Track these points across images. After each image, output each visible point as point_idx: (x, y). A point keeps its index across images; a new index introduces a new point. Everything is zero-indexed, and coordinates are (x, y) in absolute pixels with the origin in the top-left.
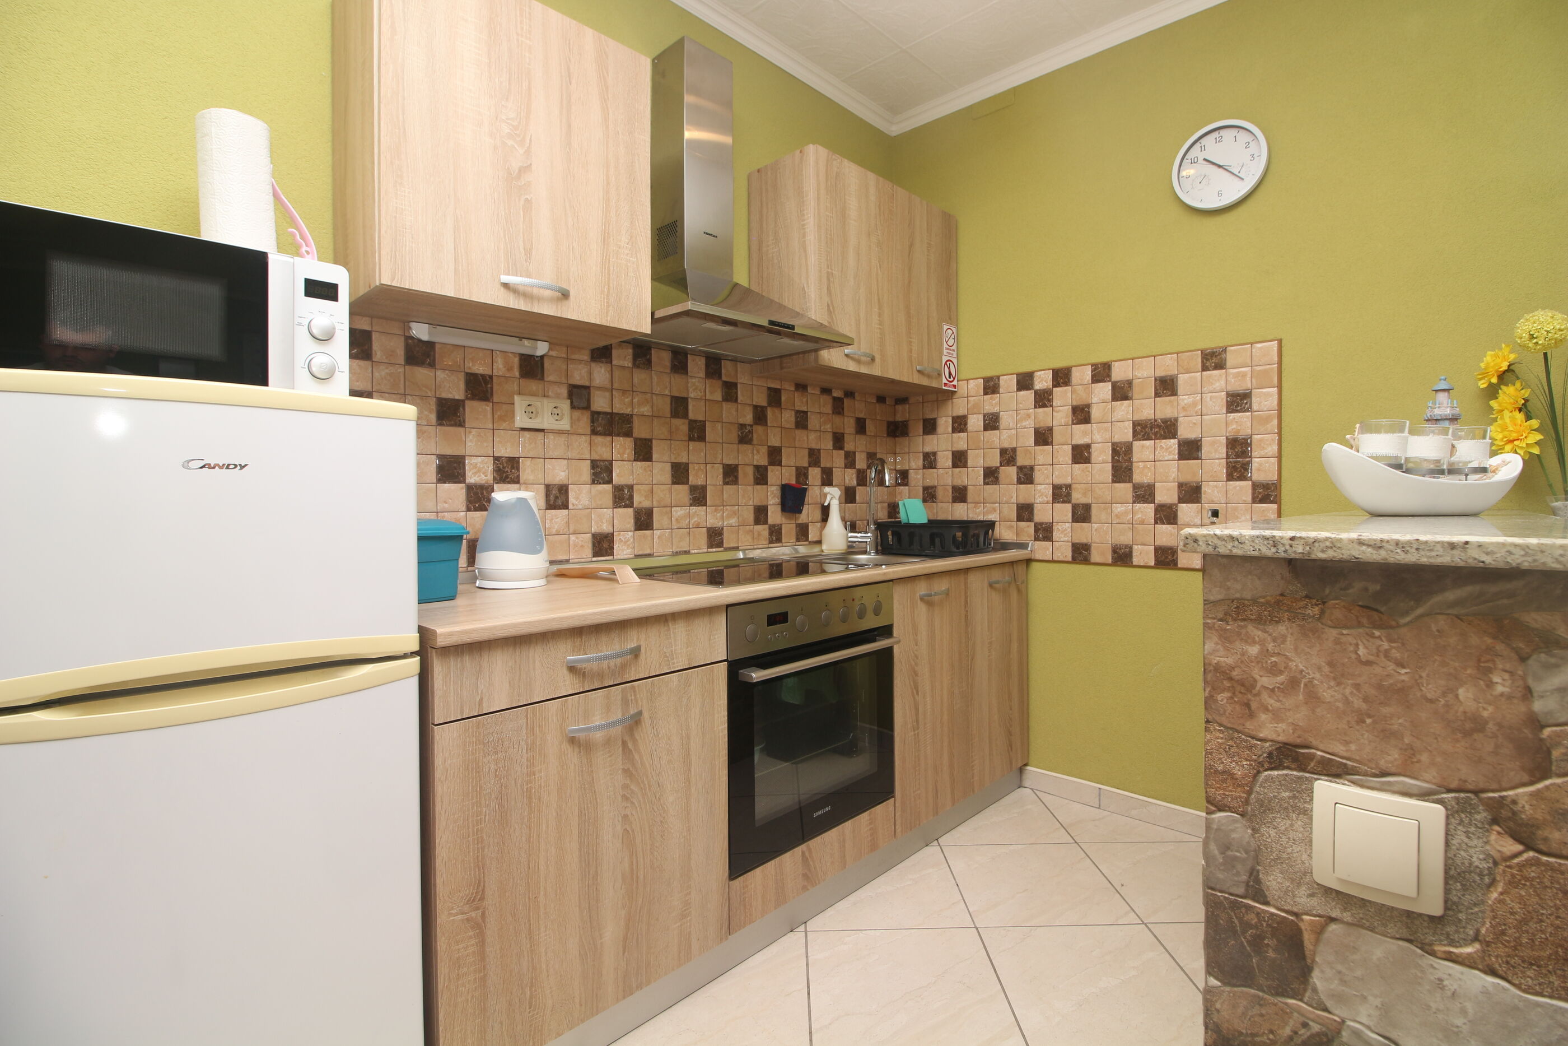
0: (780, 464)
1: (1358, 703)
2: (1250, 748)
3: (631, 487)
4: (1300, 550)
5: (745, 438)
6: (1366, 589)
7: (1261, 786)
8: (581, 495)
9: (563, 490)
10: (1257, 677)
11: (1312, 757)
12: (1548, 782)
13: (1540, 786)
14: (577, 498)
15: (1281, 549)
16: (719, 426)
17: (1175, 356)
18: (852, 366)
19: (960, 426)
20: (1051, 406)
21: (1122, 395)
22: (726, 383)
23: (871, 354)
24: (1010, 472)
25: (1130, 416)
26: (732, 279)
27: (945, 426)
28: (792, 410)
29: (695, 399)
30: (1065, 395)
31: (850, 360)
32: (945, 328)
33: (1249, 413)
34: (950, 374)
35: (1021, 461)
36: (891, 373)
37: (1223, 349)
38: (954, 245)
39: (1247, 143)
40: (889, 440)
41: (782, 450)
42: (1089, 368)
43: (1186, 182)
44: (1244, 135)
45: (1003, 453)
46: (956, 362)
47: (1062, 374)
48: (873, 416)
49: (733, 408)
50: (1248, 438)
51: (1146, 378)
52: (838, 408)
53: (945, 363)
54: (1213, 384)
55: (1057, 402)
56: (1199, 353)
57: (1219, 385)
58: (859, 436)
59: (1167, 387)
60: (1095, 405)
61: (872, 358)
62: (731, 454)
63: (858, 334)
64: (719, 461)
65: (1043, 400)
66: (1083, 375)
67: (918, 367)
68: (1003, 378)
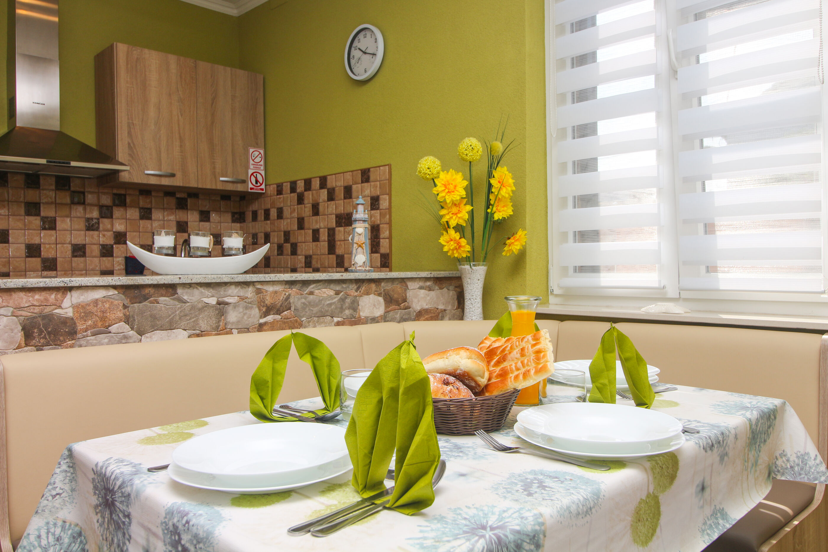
0: (123, 244)
5: (92, 227)
16: (69, 219)
17: (351, 173)
18: (153, 181)
19: (267, 216)
20: (304, 204)
21: (331, 197)
22: (74, 192)
23: (173, 172)
24: (288, 247)
25: (334, 211)
26: (58, 129)
27: (261, 215)
28: (136, 207)
29: (47, 203)
30: (309, 197)
31: (151, 177)
32: (251, 150)
33: (378, 211)
34: (257, 181)
35: (292, 240)
36: (193, 184)
37: (368, 170)
38: (262, 94)
39: (376, 39)
40: (233, 224)
41: (128, 234)
42: (318, 179)
43: (353, 62)
44: (374, 34)
45: (285, 235)
46: (263, 173)
47: (308, 183)
48: (218, 210)
49: (80, 208)
50: (378, 226)
51: (341, 186)
52: (182, 205)
53: (252, 174)
54: (365, 192)
55: (306, 201)
56: (360, 172)
57: (367, 192)
58: (203, 223)
59: (348, 192)
60: (320, 204)
61: (173, 175)
62: (79, 238)
63: (160, 160)
64: (68, 242)
65: (300, 200)
66: (316, 184)
67: (222, 179)
68: (284, 184)
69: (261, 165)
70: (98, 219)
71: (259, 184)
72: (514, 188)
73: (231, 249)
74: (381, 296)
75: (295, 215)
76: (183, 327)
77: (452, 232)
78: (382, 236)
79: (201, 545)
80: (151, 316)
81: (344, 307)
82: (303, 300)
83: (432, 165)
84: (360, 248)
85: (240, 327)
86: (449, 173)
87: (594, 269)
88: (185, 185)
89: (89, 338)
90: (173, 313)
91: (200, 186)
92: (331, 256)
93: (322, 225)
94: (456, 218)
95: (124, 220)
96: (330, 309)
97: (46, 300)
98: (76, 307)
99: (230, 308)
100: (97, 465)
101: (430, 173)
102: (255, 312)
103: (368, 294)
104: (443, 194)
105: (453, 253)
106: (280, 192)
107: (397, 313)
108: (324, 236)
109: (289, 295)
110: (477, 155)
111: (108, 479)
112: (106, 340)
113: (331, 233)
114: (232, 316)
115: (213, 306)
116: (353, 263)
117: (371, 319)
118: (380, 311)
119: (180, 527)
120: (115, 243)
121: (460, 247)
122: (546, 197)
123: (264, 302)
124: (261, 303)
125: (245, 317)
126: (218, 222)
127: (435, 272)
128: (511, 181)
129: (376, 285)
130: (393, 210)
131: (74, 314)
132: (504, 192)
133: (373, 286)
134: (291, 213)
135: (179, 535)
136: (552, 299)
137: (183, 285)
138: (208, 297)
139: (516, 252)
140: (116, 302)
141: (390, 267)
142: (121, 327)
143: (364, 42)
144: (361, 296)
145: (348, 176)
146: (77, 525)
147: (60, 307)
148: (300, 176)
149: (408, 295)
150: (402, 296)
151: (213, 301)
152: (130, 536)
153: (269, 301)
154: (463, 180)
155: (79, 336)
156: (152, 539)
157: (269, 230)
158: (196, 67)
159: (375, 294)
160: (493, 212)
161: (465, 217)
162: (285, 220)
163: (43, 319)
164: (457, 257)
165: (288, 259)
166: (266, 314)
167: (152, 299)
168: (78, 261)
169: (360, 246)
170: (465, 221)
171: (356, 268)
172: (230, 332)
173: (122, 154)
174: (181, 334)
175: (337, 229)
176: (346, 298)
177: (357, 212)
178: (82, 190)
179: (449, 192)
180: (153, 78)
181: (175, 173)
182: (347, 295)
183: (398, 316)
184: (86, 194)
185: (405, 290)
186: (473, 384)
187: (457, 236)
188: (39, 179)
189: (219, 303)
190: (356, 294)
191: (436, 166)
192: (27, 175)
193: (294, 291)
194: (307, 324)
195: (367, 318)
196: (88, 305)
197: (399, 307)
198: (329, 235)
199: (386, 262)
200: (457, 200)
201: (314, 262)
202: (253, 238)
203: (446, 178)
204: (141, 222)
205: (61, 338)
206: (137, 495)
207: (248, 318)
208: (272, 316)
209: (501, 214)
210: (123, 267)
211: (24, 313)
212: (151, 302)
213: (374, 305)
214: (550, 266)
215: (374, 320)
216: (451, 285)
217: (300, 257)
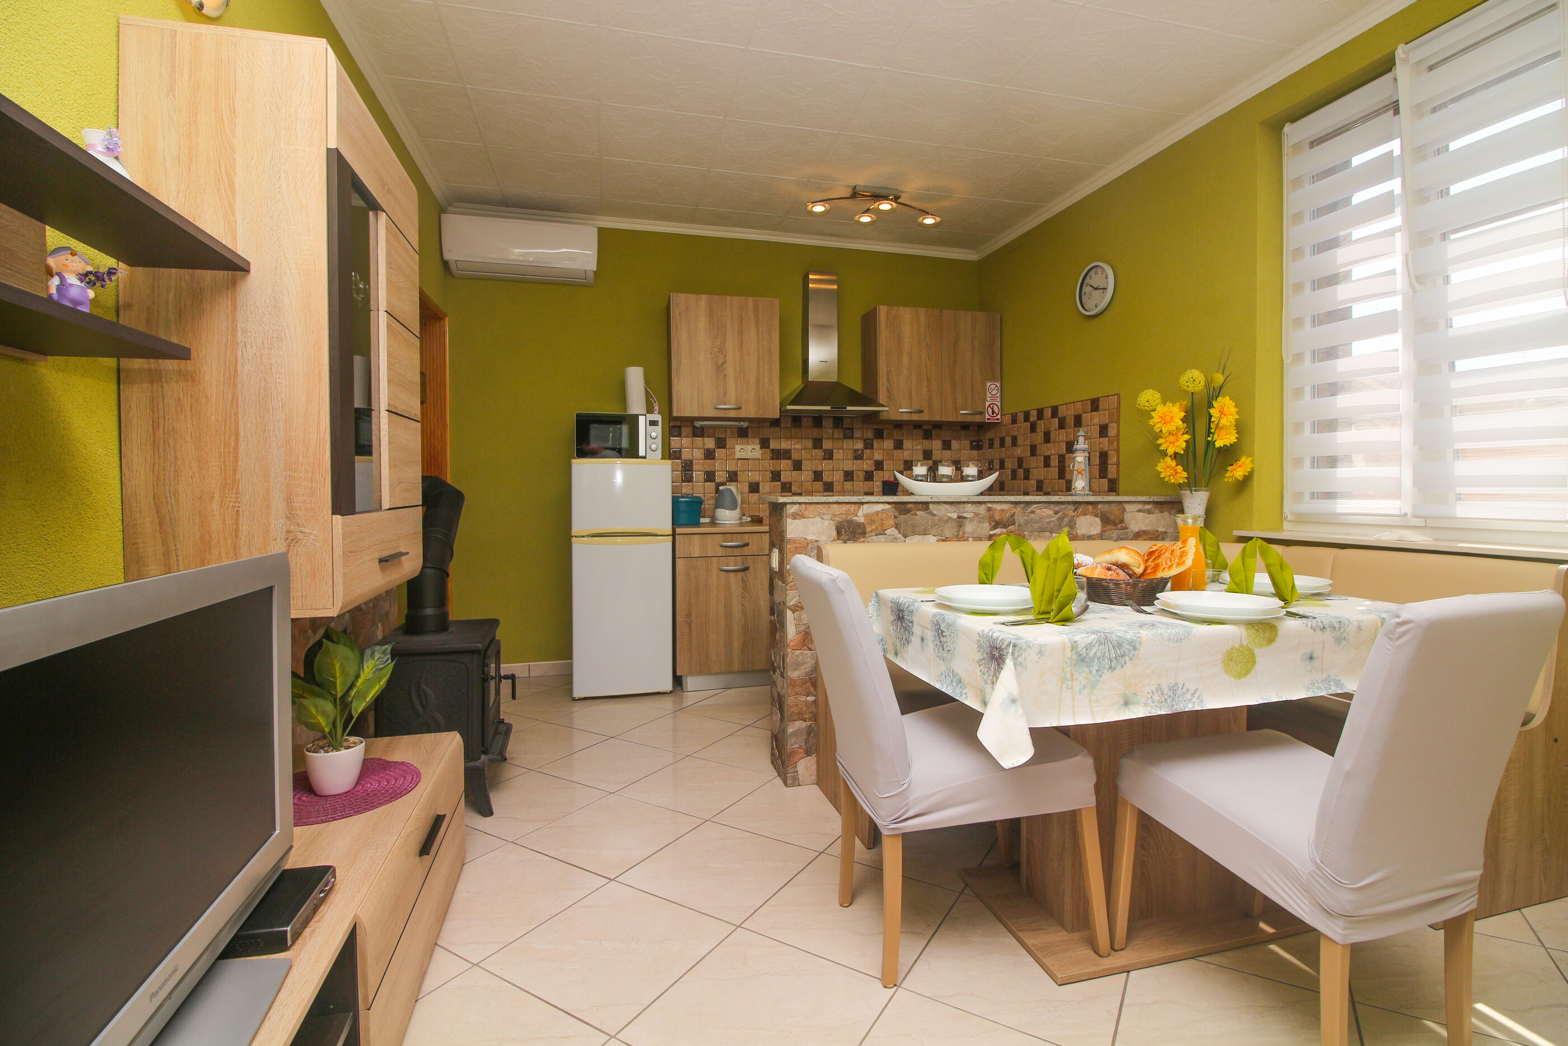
0: (882, 469)
3: (790, 483)
5: (858, 456)
8: (765, 487)
9: (757, 484)
14: (763, 488)
16: (841, 451)
17: (1081, 403)
18: (906, 417)
19: (1002, 444)
20: (1036, 432)
21: (1062, 426)
22: (846, 429)
23: (921, 409)
24: (1021, 472)
25: (1065, 439)
26: (836, 380)
27: (997, 443)
28: (891, 439)
29: (827, 439)
30: (1041, 426)
31: (904, 414)
32: (989, 384)
33: (1107, 438)
34: (993, 412)
35: (1025, 466)
36: (937, 418)
37: (1098, 399)
38: (999, 331)
39: (1106, 275)
40: (971, 451)
41: (884, 462)
42: (1050, 409)
43: (1084, 298)
44: (1105, 271)
45: (1018, 461)
46: (999, 404)
47: (1040, 413)
48: (958, 438)
49: (850, 442)
50: (1106, 453)
51: (1071, 416)
52: (927, 435)
53: (989, 406)
54: (1094, 420)
55: (1038, 430)
56: (1090, 401)
57: (1096, 421)
58: (945, 451)
59: (1078, 422)
60: (1052, 432)
61: (921, 411)
62: (849, 465)
63: (911, 400)
64: (841, 469)
65: (1033, 428)
66: (1048, 413)
67: (961, 412)
68: (1019, 414)
69: (998, 397)
70: (863, 450)
71: (995, 415)
72: (1237, 417)
73: (968, 476)
74: (1098, 517)
75: (1028, 442)
76: (933, 534)
77: (1168, 459)
78: (1109, 462)
79: (951, 628)
80: (912, 524)
81: (1062, 525)
82: (1026, 518)
83: (1151, 398)
84: (1079, 474)
85: (975, 536)
86: (1167, 405)
87: (1330, 495)
88: (931, 420)
89: (873, 537)
90: (926, 523)
91: (943, 420)
92: (1061, 481)
93: (1053, 452)
94: (1173, 447)
95: (882, 451)
96: (1049, 526)
97: (849, 510)
98: (866, 516)
99: (967, 522)
100: (893, 599)
101: (1149, 405)
102: (986, 525)
103: (1085, 514)
104: (1159, 425)
105: (1170, 479)
106: (1014, 421)
107: (1113, 533)
108: (1054, 462)
109: (1014, 513)
110: (1199, 387)
111: (900, 605)
112: (883, 540)
113: (1062, 459)
114: (969, 528)
115: (954, 519)
116: (1073, 487)
117: (1087, 537)
118: (1097, 530)
119: (940, 621)
120: (875, 470)
121: (1176, 473)
122: (1282, 422)
123: (994, 518)
124: (991, 519)
125: (979, 529)
126: (958, 450)
127: (1155, 497)
128: (1233, 410)
129: (1093, 507)
130: (1121, 437)
131: (864, 520)
132: (1224, 421)
133: (1090, 507)
134: (1024, 441)
135: (939, 625)
136: (1286, 525)
137: (934, 503)
138: (950, 512)
139: (1240, 479)
140: (890, 514)
141: (1117, 491)
142: (892, 531)
143: (1095, 280)
144: (1078, 516)
145: (1078, 405)
146: (880, 635)
147: (857, 516)
148: (1032, 406)
149: (1125, 517)
150: (1120, 518)
151: (954, 516)
152: (913, 633)
153: (997, 517)
154: (1180, 412)
155: (868, 535)
156: (925, 631)
157: (1003, 456)
158: (941, 316)
159: (1091, 515)
160: (1214, 440)
161: (1181, 446)
162: (1019, 448)
163: (847, 523)
164: (1174, 483)
165: (1021, 483)
166: (994, 528)
167: (912, 512)
168: (848, 485)
169: (1080, 473)
170: (1183, 449)
171: (1076, 492)
172: (967, 540)
173: (882, 398)
174: (932, 539)
175: (1067, 455)
176: (1064, 517)
177: (1077, 442)
178: (851, 427)
179: (1165, 423)
180: (907, 330)
181: (923, 409)
182: (1066, 515)
183: (1115, 535)
184: (854, 430)
185: (1123, 512)
186: (1131, 572)
187: (1173, 463)
188: (822, 420)
189: (959, 517)
190: (1073, 514)
191: (1155, 399)
192: (815, 418)
193: (1018, 510)
194: (1029, 537)
195: (1084, 535)
196: (873, 515)
197: (1115, 528)
198: (1059, 461)
199: (1113, 487)
200: (1174, 430)
201: (1045, 487)
202: (989, 465)
203: (1162, 410)
204: (895, 451)
205: (857, 536)
206: (917, 610)
207: (981, 530)
208: (999, 529)
209: (1222, 441)
210: (880, 489)
211: (837, 519)
212: (912, 515)
213: (1091, 525)
214: (1285, 493)
215: (1090, 538)
216: (1173, 509)
217: (1032, 482)
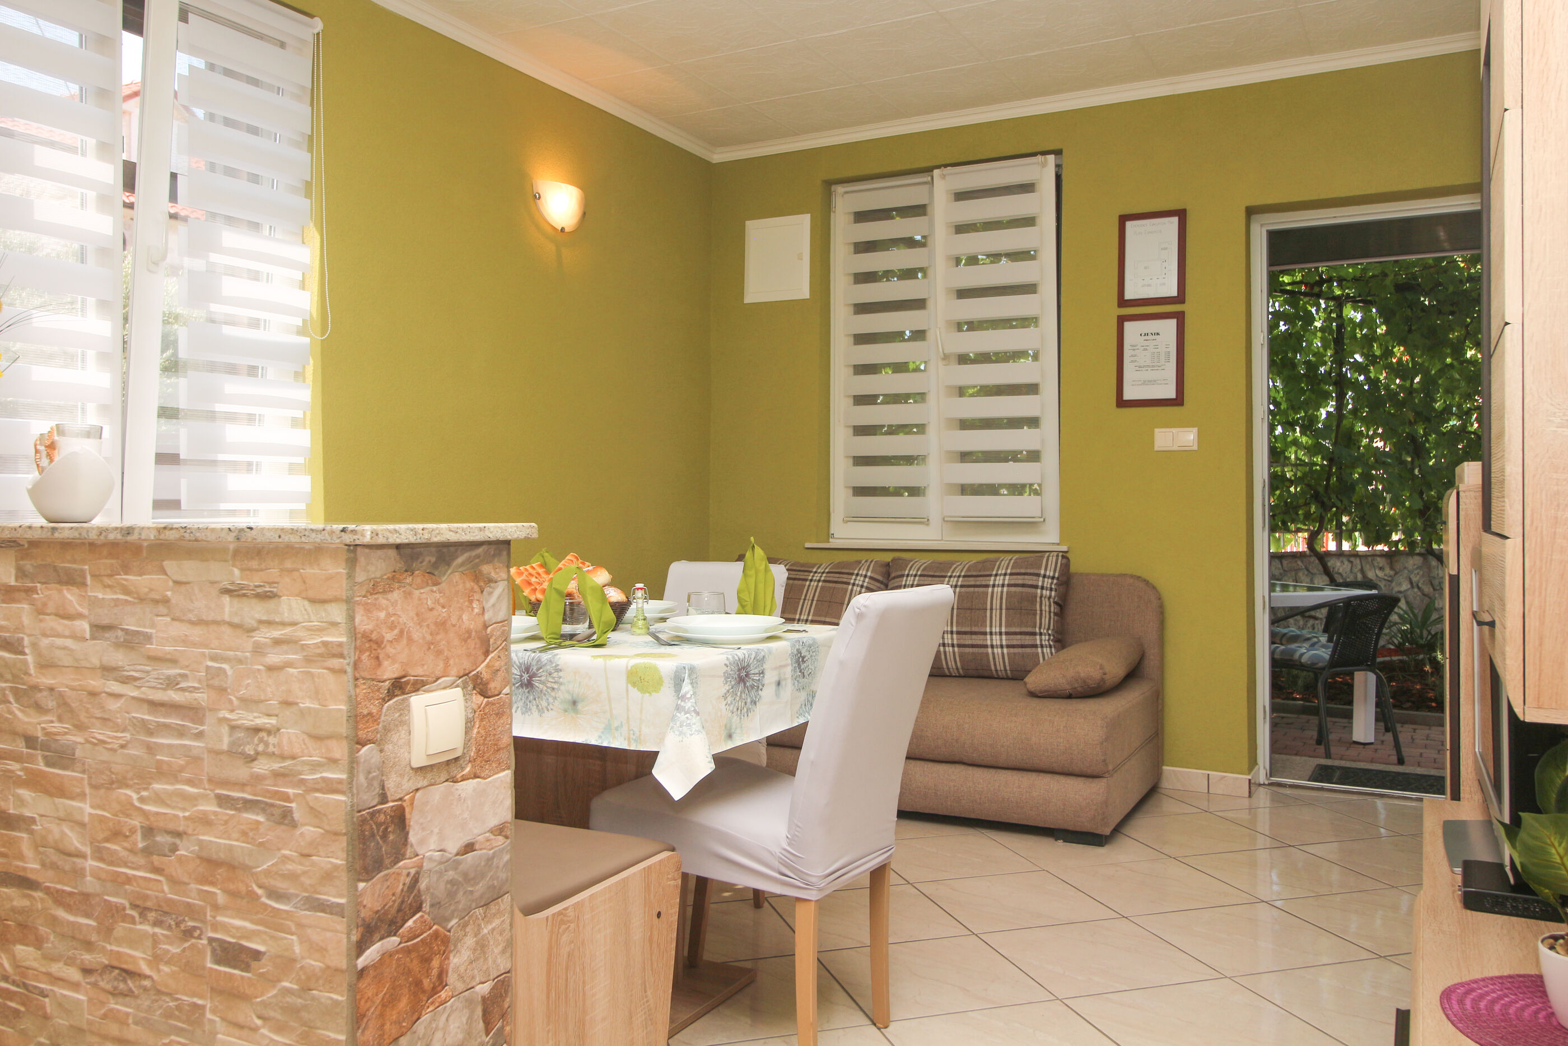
1: (429, 638)
2: (378, 690)
4: (426, 536)
6: (430, 561)
7: (385, 716)
10: (384, 634)
11: (407, 683)
12: (489, 657)
13: (487, 660)
15: (419, 537)
